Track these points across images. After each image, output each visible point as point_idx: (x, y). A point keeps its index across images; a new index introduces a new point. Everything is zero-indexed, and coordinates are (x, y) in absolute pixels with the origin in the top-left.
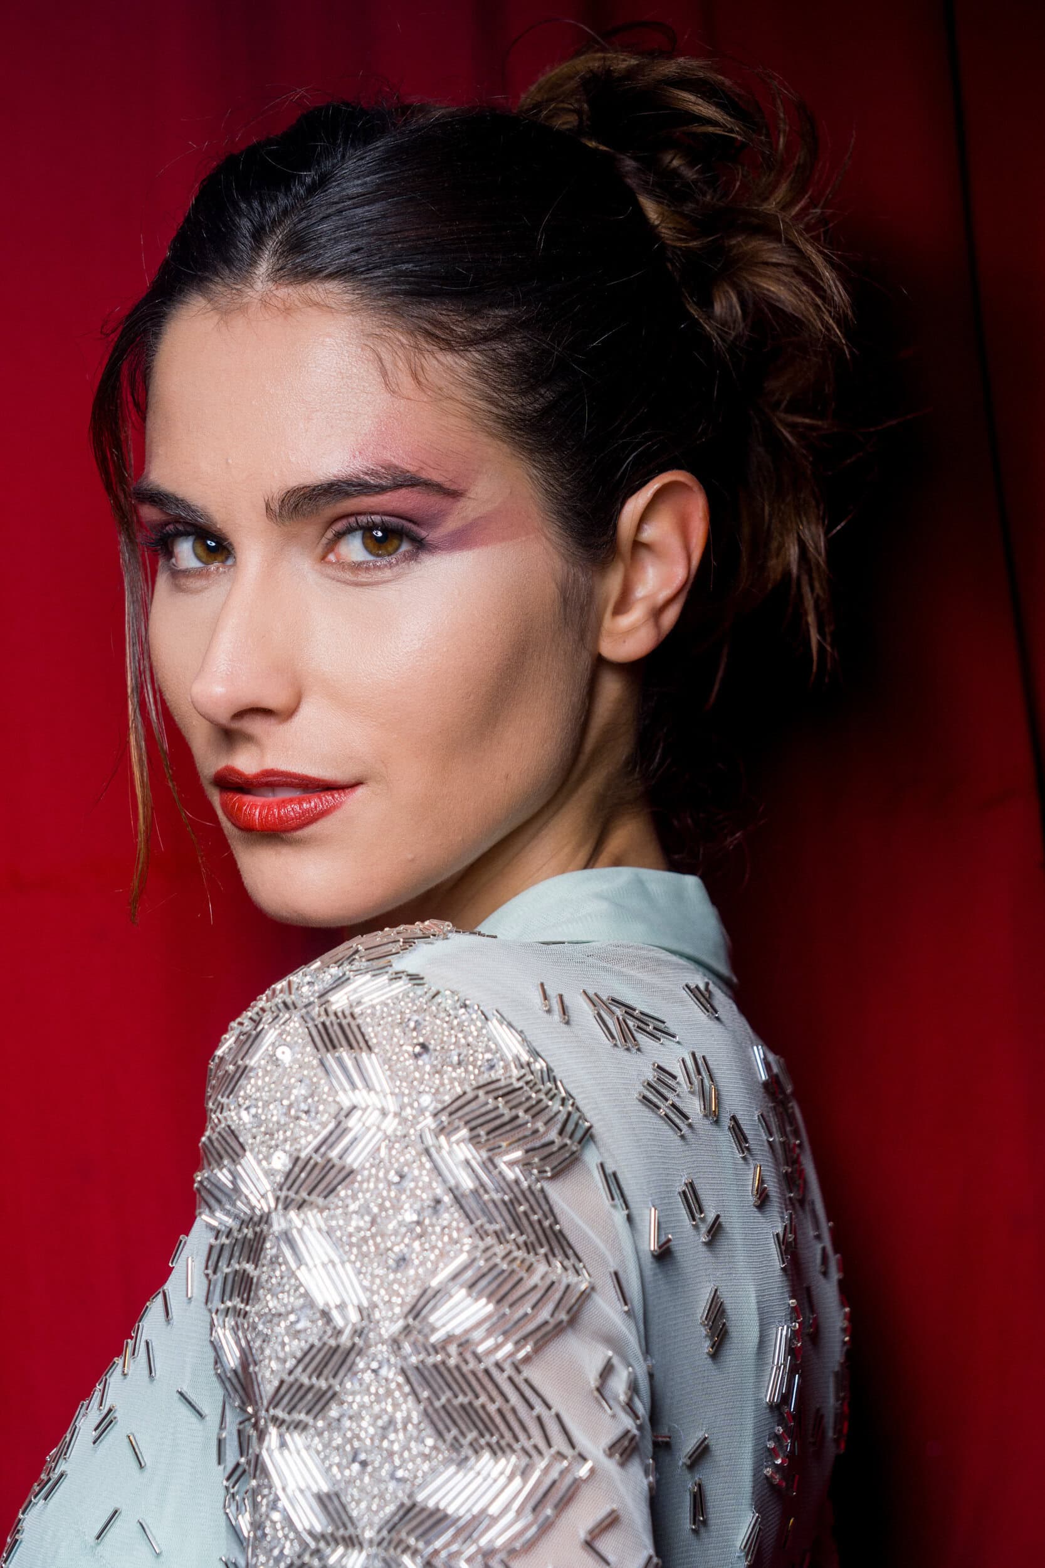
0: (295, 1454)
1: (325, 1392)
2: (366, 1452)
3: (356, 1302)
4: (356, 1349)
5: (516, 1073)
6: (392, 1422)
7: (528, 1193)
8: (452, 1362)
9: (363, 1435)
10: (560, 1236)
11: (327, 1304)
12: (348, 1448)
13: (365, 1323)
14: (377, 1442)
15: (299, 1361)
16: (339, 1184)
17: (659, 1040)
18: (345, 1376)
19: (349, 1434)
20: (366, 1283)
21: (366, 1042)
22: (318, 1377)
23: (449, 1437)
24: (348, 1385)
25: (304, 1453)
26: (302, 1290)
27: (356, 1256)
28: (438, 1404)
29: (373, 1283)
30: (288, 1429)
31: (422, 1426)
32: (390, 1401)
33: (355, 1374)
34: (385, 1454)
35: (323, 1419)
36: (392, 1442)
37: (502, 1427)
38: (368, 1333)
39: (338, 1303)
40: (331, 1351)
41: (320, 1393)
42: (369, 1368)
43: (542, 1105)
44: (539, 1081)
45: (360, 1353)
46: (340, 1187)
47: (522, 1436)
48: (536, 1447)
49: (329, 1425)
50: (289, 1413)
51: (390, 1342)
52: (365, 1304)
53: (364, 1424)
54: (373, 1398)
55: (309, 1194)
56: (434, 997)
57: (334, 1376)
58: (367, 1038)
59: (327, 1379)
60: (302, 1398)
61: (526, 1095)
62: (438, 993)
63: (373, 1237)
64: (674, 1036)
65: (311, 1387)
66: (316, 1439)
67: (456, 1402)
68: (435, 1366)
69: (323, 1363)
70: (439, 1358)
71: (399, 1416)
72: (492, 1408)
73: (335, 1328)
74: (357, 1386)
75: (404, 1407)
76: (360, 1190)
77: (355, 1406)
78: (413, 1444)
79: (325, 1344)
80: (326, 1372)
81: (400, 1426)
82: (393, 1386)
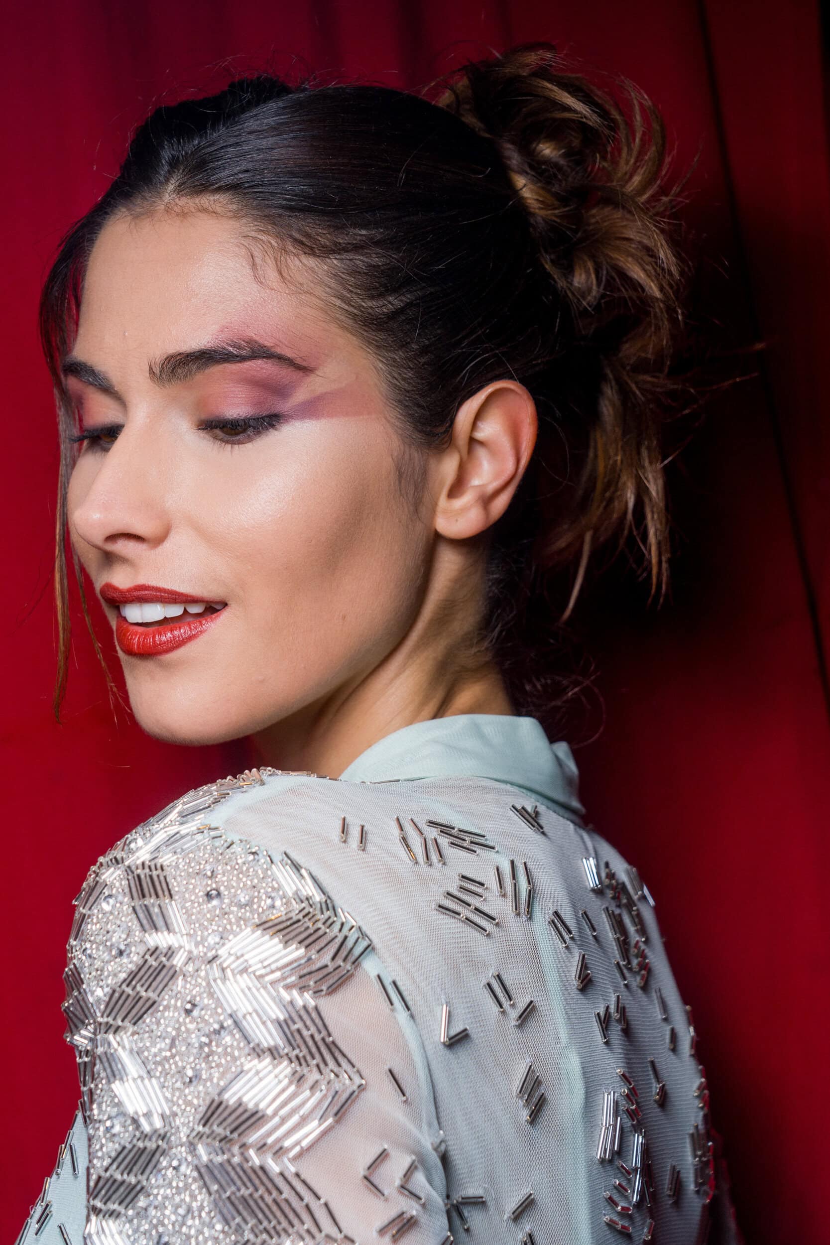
0: (109, 1238)
1: (135, 1186)
2: (169, 1235)
3: (160, 1111)
4: (160, 1150)
5: (296, 907)
6: (189, 1210)
7: (303, 1013)
8: (236, 1160)
9: (166, 1221)
10: (333, 1047)
11: (136, 1113)
12: (154, 1232)
13: (167, 1129)
14: (177, 1228)
15: (114, 1161)
16: (145, 1013)
17: (475, 852)
18: (151, 1173)
19: (155, 1221)
20: (169, 1095)
21: (169, 891)
22: (128, 1174)
23: (233, 1224)
24: (153, 1181)
25: (117, 1237)
26: (116, 1100)
27: (161, 1073)
28: (225, 1196)
29: (173, 1095)
30: (104, 1217)
31: (212, 1214)
32: (188, 1193)
33: (160, 1171)
34: (184, 1237)
35: (133, 1208)
36: (190, 1227)
37: (278, 1214)
38: (170, 1137)
39: (145, 1112)
40: (140, 1152)
41: (131, 1187)
42: (171, 1166)
43: (320, 933)
44: (318, 912)
45: (163, 1153)
46: (145, 1016)
47: (295, 1221)
48: (308, 1231)
49: (138, 1214)
50: (105, 1203)
51: (187, 1144)
52: (168, 1112)
53: (167, 1212)
54: (174, 1191)
55: (123, 1021)
56: (228, 847)
57: (142, 1173)
58: (170, 887)
59: (136, 1176)
60: (115, 1192)
61: (306, 925)
62: (232, 843)
63: (173, 1056)
64: (493, 848)
65: (123, 1182)
66: (127, 1225)
67: (238, 1194)
68: (221, 1164)
69: (133, 1162)
70: (225, 1157)
71: (194, 1204)
72: (269, 1200)
73: (142, 1132)
74: (161, 1181)
75: (199, 1198)
76: (163, 1017)
77: (160, 1198)
78: (206, 1230)
79: (134, 1146)
80: (135, 1169)
81: (196, 1214)
82: (190, 1180)
